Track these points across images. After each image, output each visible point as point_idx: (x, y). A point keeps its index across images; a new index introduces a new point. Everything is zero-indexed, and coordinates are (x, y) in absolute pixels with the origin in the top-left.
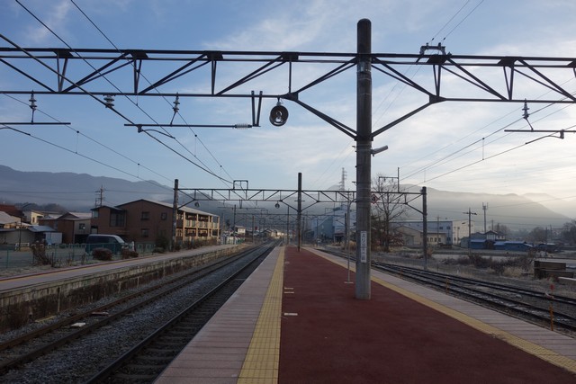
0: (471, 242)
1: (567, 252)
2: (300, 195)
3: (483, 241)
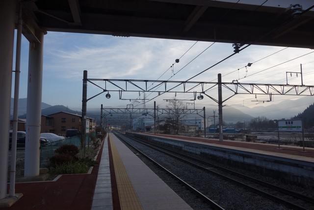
0: (210, 129)
2: (155, 111)
3: (216, 129)
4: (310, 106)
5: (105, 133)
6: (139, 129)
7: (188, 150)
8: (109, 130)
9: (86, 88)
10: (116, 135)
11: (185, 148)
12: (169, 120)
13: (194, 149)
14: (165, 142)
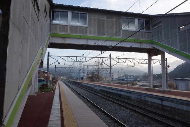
0: (118, 79)
1: (142, 81)
2: (84, 69)
3: (122, 79)
4: (178, 66)
5: (57, 81)
6: (77, 79)
7: (96, 89)
8: (59, 79)
9: (49, 60)
10: (63, 82)
11: (95, 88)
12: (94, 74)
13: (98, 88)
14: (87, 85)
